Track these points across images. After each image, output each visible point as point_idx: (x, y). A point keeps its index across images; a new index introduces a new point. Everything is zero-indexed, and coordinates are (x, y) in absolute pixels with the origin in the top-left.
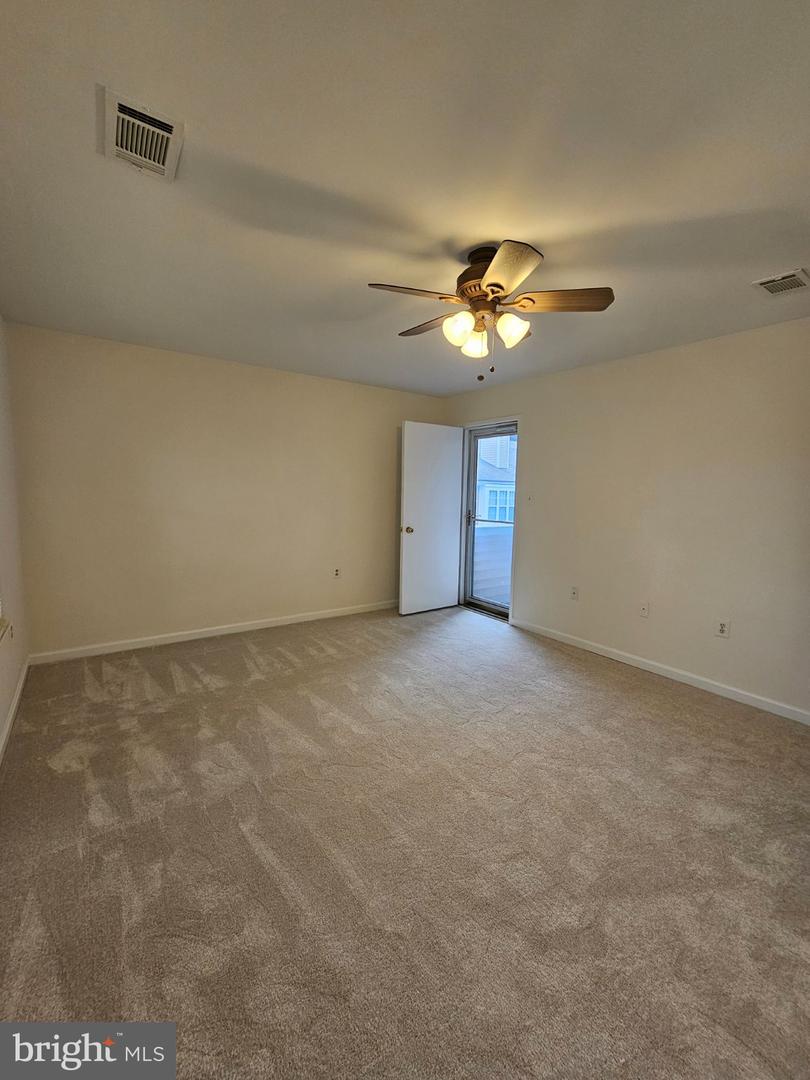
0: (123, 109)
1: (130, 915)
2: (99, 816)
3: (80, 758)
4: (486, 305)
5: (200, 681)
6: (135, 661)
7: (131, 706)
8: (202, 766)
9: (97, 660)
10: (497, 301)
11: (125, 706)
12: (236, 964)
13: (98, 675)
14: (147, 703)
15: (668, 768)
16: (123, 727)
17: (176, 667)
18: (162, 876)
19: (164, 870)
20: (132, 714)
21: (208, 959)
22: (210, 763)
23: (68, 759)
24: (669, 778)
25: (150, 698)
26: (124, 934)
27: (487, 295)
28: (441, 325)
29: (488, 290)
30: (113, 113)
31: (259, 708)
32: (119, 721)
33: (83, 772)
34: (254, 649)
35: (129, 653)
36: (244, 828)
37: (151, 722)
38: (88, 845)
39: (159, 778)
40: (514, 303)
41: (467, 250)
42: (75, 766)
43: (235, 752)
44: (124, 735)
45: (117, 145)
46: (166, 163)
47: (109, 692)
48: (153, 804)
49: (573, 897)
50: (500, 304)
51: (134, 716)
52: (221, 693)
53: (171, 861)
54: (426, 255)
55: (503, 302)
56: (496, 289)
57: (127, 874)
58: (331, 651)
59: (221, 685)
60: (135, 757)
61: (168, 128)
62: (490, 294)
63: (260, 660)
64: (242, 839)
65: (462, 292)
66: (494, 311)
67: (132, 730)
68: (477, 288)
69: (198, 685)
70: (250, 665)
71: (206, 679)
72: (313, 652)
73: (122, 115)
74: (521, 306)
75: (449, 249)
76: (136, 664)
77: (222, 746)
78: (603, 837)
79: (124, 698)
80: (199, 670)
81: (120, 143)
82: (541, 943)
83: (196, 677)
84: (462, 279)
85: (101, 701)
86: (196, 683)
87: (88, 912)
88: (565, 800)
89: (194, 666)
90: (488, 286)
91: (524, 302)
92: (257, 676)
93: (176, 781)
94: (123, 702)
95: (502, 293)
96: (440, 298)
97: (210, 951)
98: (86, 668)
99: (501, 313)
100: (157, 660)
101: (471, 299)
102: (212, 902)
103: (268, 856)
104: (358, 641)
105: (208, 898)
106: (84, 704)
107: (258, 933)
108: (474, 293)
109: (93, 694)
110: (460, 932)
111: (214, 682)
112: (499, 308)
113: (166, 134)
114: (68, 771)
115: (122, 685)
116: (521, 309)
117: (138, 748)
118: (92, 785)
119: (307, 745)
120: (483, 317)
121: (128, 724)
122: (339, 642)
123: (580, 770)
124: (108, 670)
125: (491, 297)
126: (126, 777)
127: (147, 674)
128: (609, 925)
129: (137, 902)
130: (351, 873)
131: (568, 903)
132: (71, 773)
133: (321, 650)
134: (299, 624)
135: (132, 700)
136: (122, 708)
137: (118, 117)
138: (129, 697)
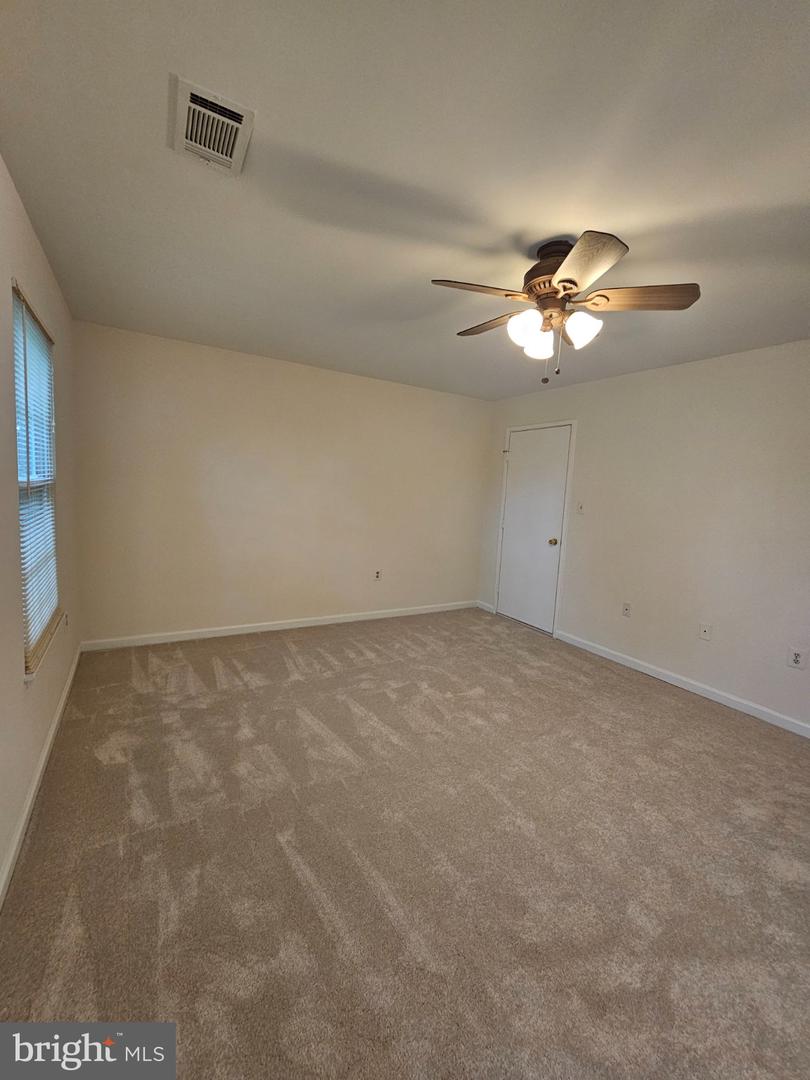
0: (195, 99)
1: (167, 925)
2: (140, 812)
3: (124, 749)
4: (556, 303)
5: (241, 679)
6: (180, 654)
7: (174, 700)
8: (242, 769)
9: (144, 650)
10: (568, 298)
11: (168, 699)
12: (272, 991)
13: (144, 666)
14: (189, 698)
15: (736, 811)
16: (166, 721)
17: (218, 660)
18: (199, 883)
19: (201, 877)
20: (174, 708)
21: (242, 980)
22: (249, 765)
23: (113, 751)
24: (737, 823)
25: (192, 692)
26: (160, 943)
27: (557, 292)
28: (506, 323)
29: (560, 287)
30: (185, 103)
31: (298, 710)
32: (162, 714)
33: (126, 764)
34: (293, 648)
35: (175, 645)
36: (283, 839)
37: (192, 718)
38: (129, 843)
39: (199, 777)
40: (585, 301)
41: (536, 245)
42: (120, 759)
43: (273, 755)
44: (166, 730)
45: (187, 138)
46: (234, 156)
47: (154, 683)
48: (192, 805)
49: (633, 953)
50: (570, 302)
51: (176, 709)
52: (261, 692)
53: (208, 867)
54: (492, 251)
55: (573, 300)
56: (568, 285)
57: (164, 878)
58: (371, 655)
59: (261, 684)
60: (177, 753)
61: (237, 118)
62: (562, 290)
63: (300, 660)
64: (279, 852)
65: (529, 289)
66: (563, 309)
67: (175, 725)
68: (547, 285)
69: (238, 682)
70: (290, 665)
71: (247, 677)
72: (352, 655)
73: (193, 106)
74: (594, 304)
75: (518, 244)
76: (181, 655)
77: (260, 748)
78: (666, 886)
79: (168, 691)
80: (240, 666)
81: (190, 136)
82: (599, 1005)
83: (237, 673)
84: (530, 276)
85: (145, 692)
86: (237, 680)
87: (126, 916)
88: (621, 838)
89: (235, 662)
90: (560, 282)
91: (598, 300)
92: (296, 677)
93: (215, 782)
94: (166, 695)
95: (575, 290)
96: (507, 295)
97: (245, 972)
98: (133, 658)
99: (572, 312)
100: (201, 652)
101: (539, 297)
102: (248, 917)
103: (305, 873)
104: (397, 646)
105: (244, 911)
106: (130, 695)
107: (293, 957)
108: (544, 290)
109: (140, 685)
110: (508, 981)
111: (255, 680)
112: (569, 306)
113: (236, 124)
114: (113, 762)
115: (166, 677)
116: (594, 308)
117: (180, 743)
118: (135, 780)
119: (345, 754)
120: (551, 316)
121: (171, 719)
122: (377, 646)
123: (635, 805)
124: (154, 661)
125: (562, 294)
126: (168, 773)
127: (191, 669)
128: (675, 991)
129: (174, 912)
130: (391, 900)
131: (628, 959)
132: (115, 765)
133: (360, 653)
134: (338, 625)
135: (175, 693)
136: (166, 701)
137: (190, 108)
138: (173, 690)
